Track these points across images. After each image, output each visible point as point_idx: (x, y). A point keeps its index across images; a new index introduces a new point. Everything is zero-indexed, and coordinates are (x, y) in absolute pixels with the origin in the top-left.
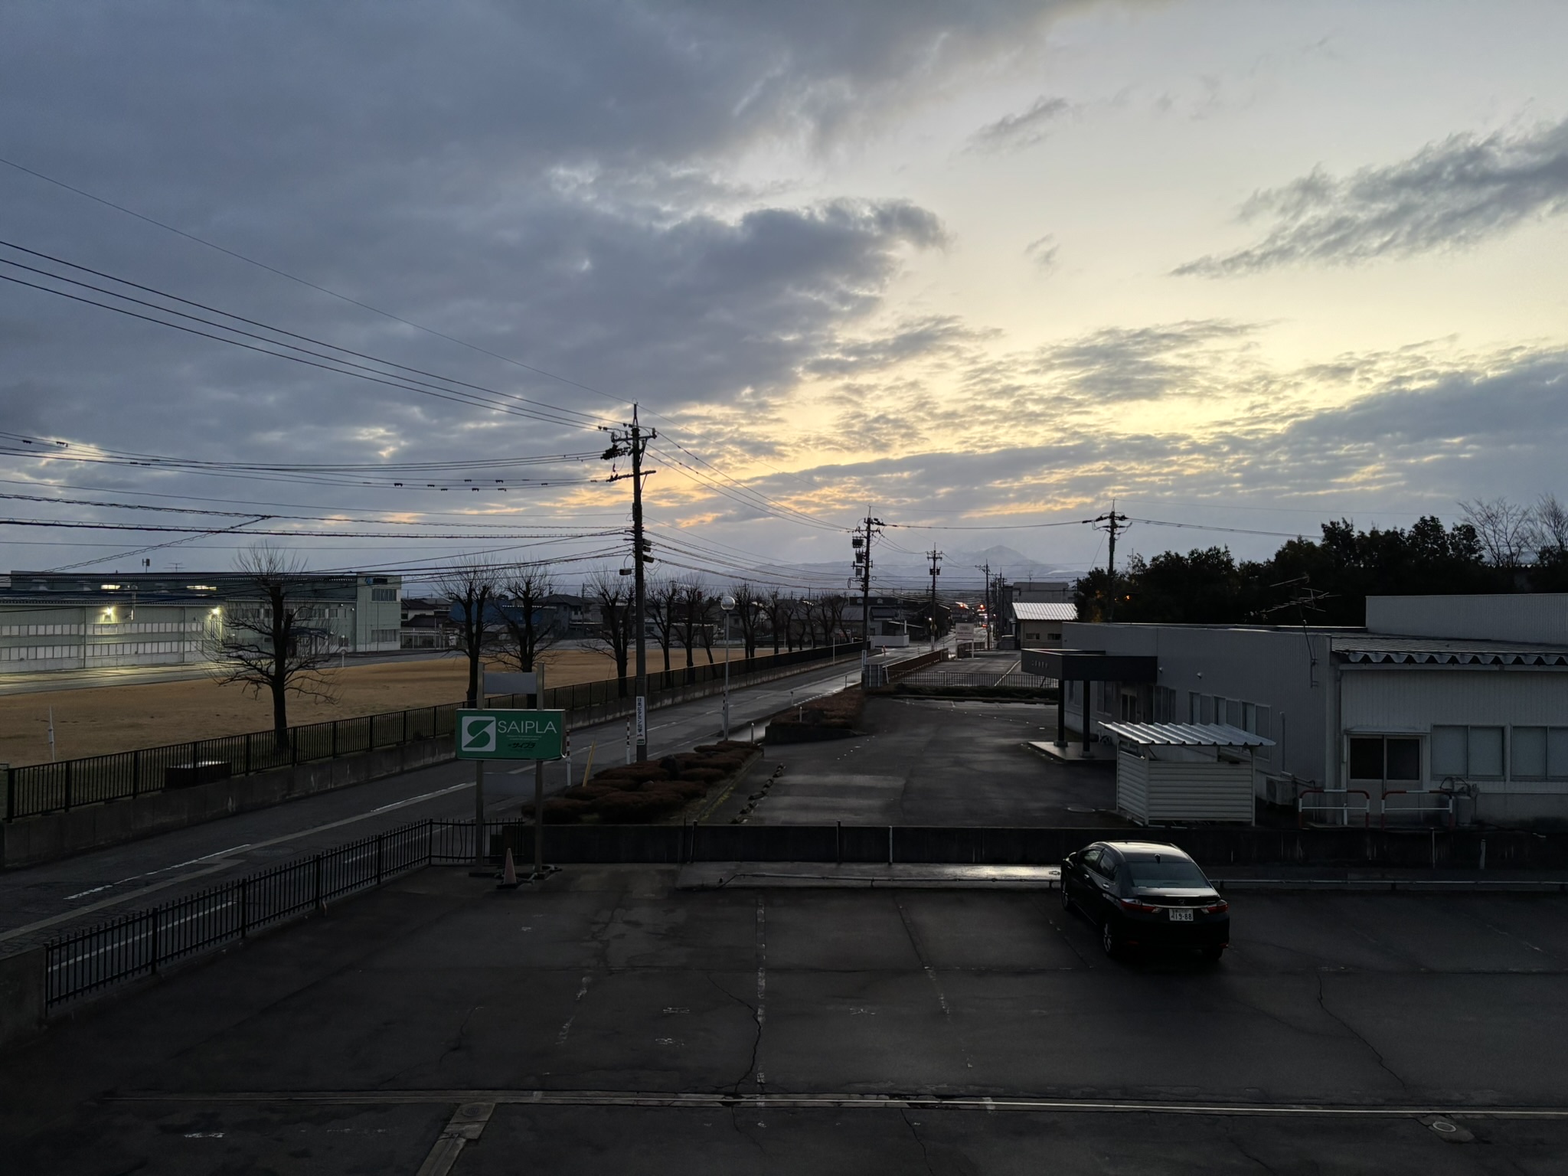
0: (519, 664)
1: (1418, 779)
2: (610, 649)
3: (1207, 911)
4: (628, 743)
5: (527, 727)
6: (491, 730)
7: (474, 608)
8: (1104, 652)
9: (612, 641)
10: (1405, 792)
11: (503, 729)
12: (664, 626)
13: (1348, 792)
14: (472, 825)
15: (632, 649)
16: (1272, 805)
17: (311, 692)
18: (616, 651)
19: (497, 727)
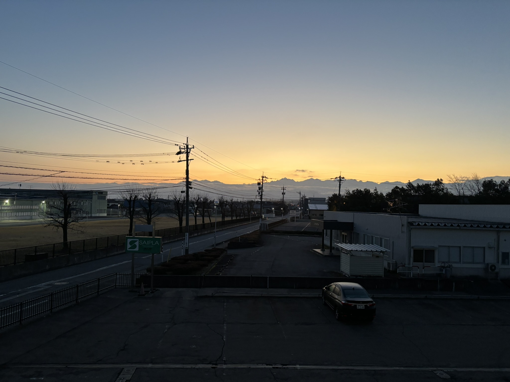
0: (147, 222)
1: (434, 262)
2: (177, 217)
3: (369, 306)
4: (182, 248)
5: (149, 243)
6: (137, 244)
7: (132, 203)
8: (337, 221)
9: (178, 215)
10: (430, 267)
11: (141, 243)
12: (195, 210)
13: (413, 266)
14: (130, 275)
15: (184, 218)
16: (389, 270)
17: (76, 230)
18: (179, 218)
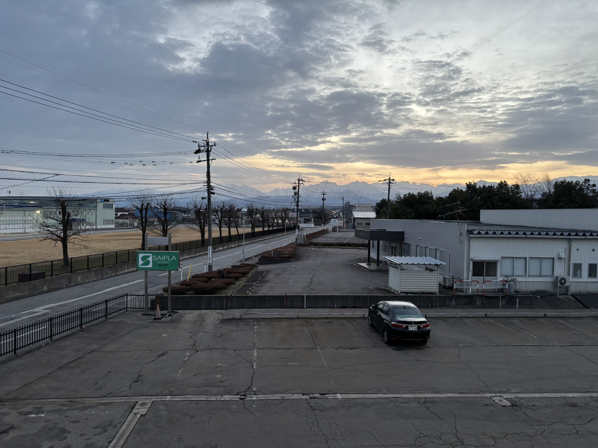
0: (162, 234)
1: (496, 276)
2: (198, 228)
3: (422, 327)
4: (205, 264)
5: (164, 258)
6: (150, 259)
7: (144, 212)
8: (384, 230)
9: (199, 225)
10: (491, 281)
11: (155, 259)
12: (219, 219)
13: (472, 281)
14: (143, 296)
15: (206, 228)
16: (445, 287)
17: (78, 244)
18: (200, 229)
19: (153, 258)
